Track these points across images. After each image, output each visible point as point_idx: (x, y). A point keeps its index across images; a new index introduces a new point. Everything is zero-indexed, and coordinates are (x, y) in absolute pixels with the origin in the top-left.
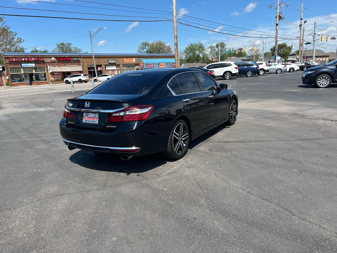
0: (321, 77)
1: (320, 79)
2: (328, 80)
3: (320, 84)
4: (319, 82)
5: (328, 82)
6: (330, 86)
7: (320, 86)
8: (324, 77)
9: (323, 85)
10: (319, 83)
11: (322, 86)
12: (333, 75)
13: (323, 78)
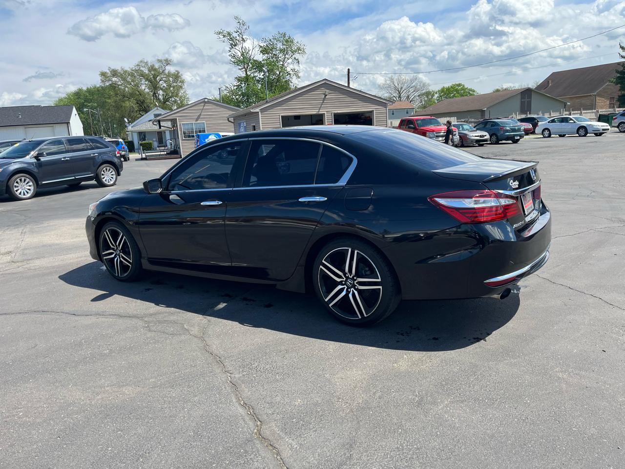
0: (18, 180)
1: (17, 182)
2: (31, 183)
3: (20, 194)
4: (17, 189)
5: (32, 188)
6: (37, 195)
7: (20, 196)
8: (23, 180)
9: (24, 194)
10: (16, 191)
11: (25, 197)
12: (36, 175)
13: (21, 180)
